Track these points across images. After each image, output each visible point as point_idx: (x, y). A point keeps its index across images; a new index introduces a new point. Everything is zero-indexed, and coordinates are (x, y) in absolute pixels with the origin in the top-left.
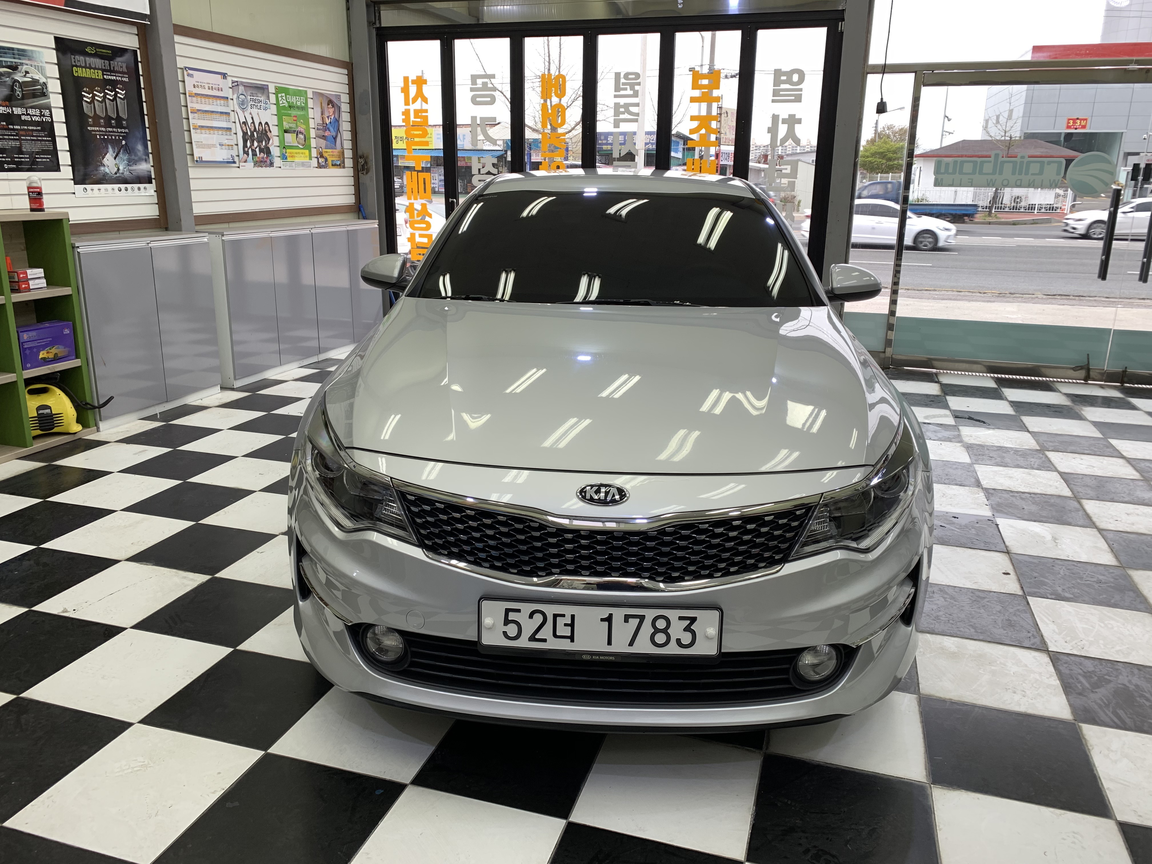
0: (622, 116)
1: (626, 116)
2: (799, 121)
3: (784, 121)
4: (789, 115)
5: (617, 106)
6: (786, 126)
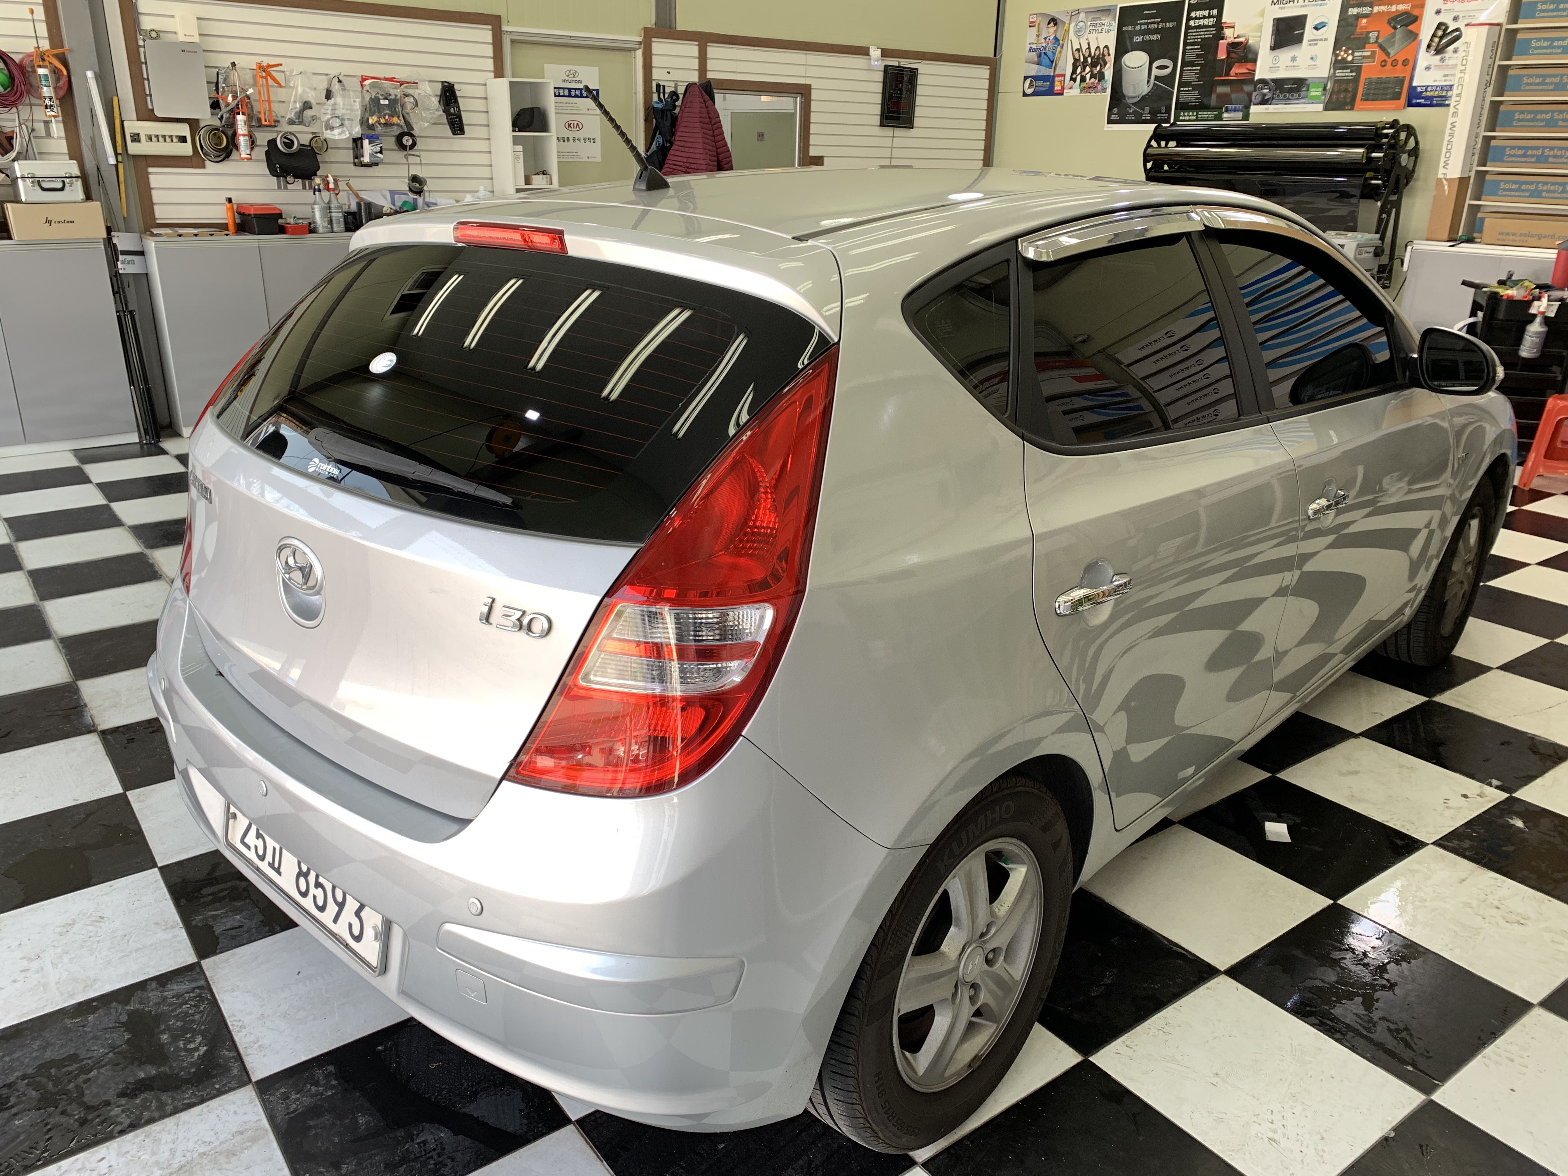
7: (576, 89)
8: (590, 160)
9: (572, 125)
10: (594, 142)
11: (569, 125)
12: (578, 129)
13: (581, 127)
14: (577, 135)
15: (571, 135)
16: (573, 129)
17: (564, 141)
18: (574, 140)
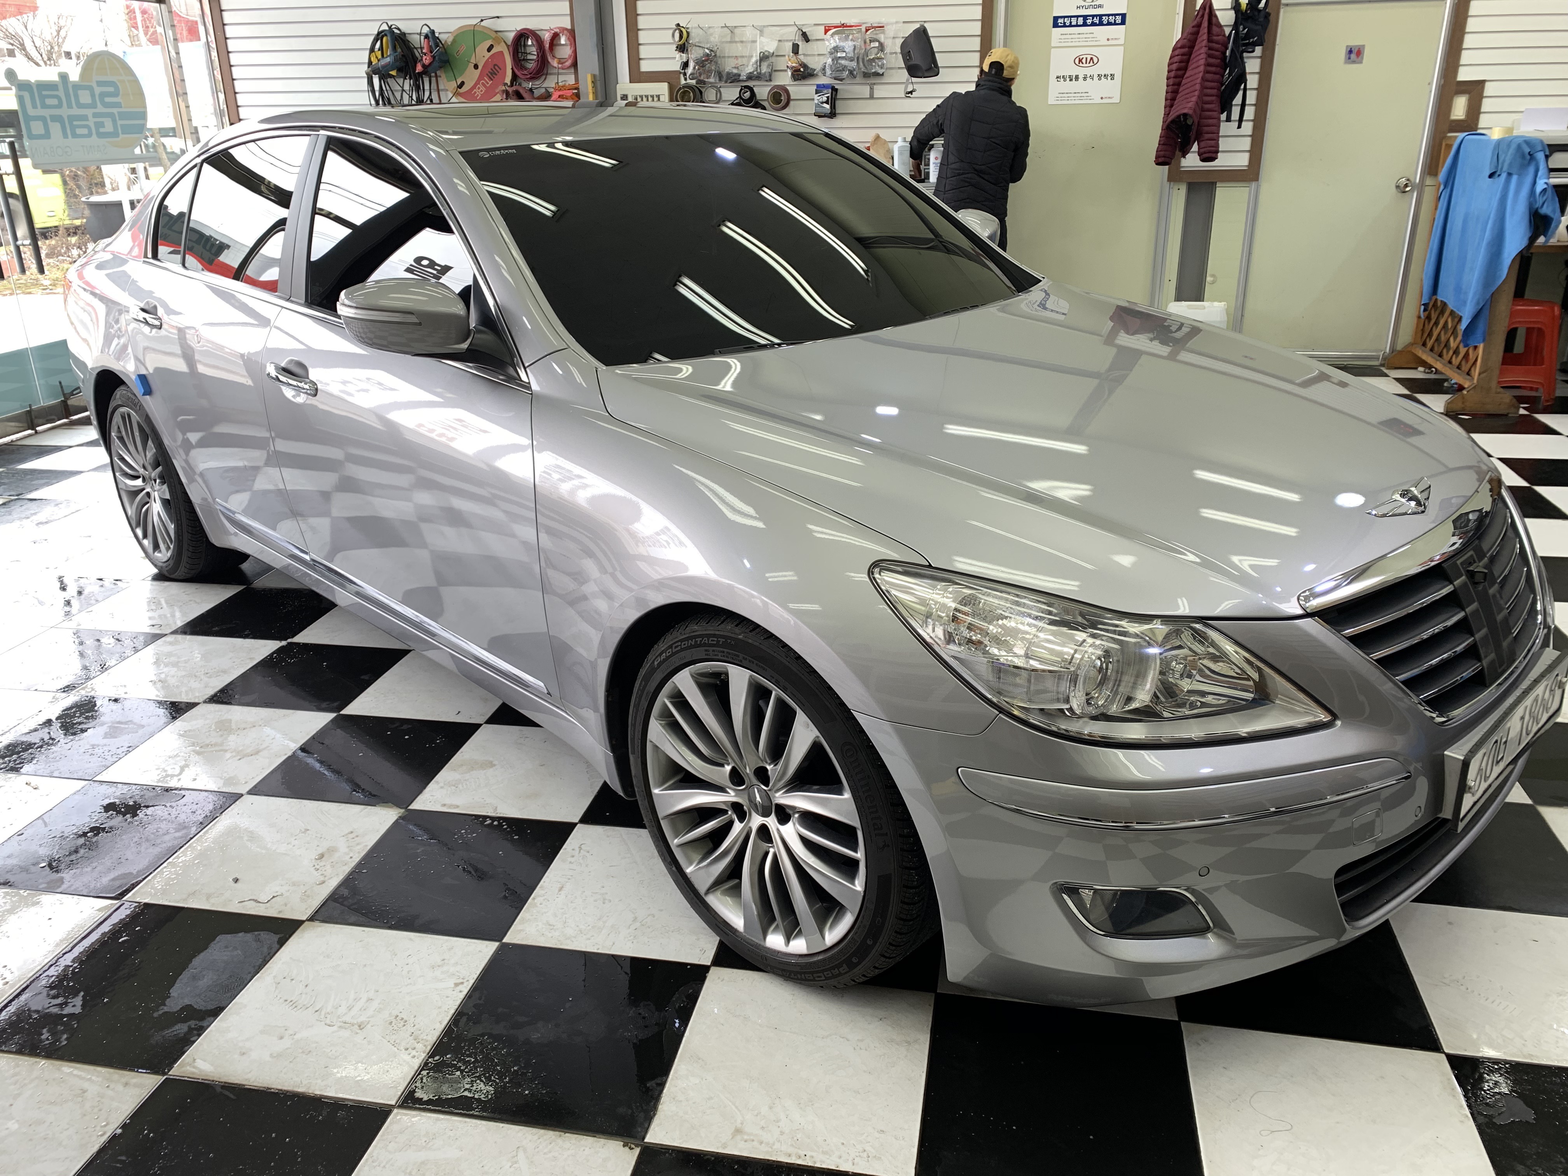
7: (1093, 16)
8: (1104, 101)
9: (1084, 61)
10: (1112, 79)
11: (1080, 61)
12: (1091, 64)
13: (1095, 62)
14: (1089, 71)
15: (1081, 72)
16: (1085, 65)
17: (1071, 80)
18: (1085, 78)
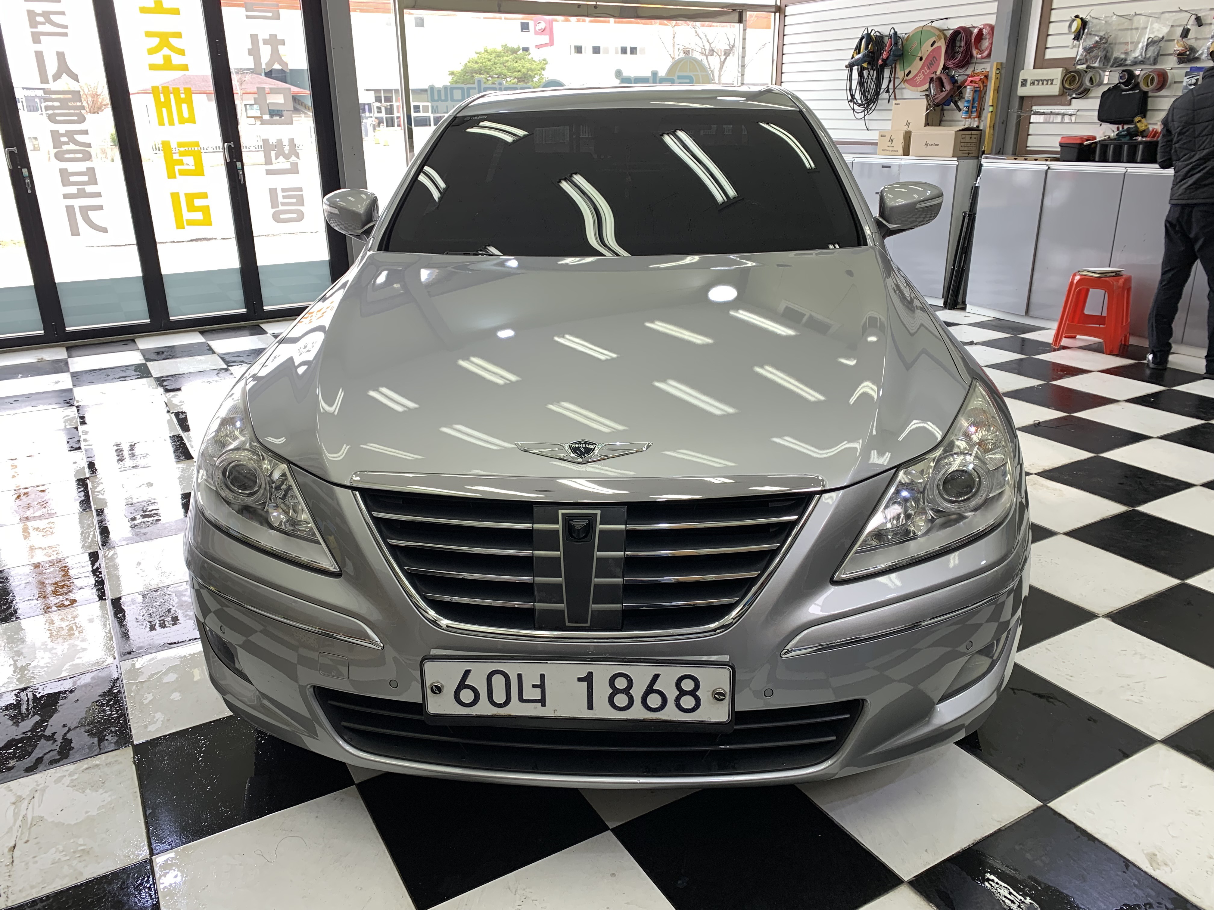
0: (41, 28)
1: (48, 28)
2: (283, 43)
3: (265, 42)
4: (270, 35)
5: (31, 14)
6: (269, 47)
